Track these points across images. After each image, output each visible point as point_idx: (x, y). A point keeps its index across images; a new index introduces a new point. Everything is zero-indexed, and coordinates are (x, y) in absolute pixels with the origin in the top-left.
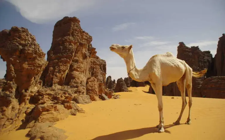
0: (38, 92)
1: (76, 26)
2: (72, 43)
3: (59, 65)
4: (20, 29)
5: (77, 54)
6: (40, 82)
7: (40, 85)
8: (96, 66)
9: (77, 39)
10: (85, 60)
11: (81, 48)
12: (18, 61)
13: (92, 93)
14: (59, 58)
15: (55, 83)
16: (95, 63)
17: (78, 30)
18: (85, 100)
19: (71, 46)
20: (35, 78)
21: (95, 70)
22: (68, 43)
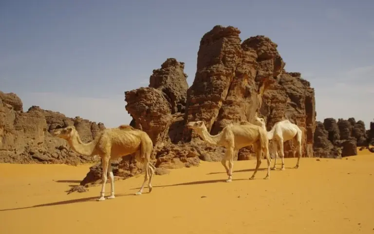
0: (164, 148)
1: (230, 45)
2: (222, 76)
3: (201, 111)
4: (146, 90)
5: (232, 92)
6: (167, 138)
7: (167, 141)
8: (277, 104)
9: (232, 67)
10: (247, 98)
11: (239, 80)
12: (145, 120)
13: (246, 152)
14: (201, 101)
15: (194, 137)
16: (275, 100)
17: (234, 50)
18: (214, 157)
19: (219, 82)
20: (161, 134)
21: (274, 111)
22: (215, 77)
